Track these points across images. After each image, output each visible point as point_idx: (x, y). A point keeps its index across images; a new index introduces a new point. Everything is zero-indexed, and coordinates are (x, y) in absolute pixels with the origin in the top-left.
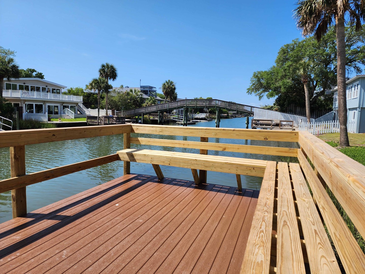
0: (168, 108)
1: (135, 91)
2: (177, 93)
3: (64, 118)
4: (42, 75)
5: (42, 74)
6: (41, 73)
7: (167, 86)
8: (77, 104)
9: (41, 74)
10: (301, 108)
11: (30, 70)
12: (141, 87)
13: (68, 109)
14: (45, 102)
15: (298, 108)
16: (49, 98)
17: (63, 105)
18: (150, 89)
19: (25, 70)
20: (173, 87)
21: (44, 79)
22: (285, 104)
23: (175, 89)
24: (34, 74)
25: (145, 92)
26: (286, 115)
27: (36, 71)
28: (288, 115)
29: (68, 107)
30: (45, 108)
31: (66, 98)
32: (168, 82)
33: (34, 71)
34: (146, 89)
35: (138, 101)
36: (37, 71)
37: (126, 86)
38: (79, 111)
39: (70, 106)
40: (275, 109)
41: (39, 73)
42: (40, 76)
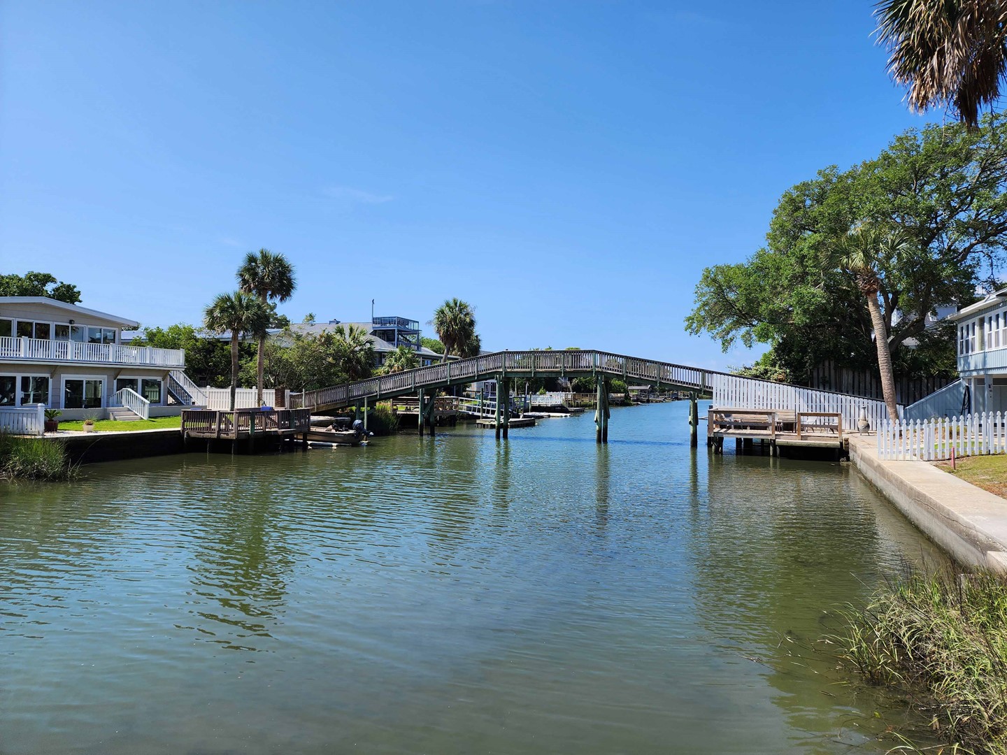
0: (449, 379)
1: (351, 330)
2: (479, 337)
3: (115, 419)
4: (75, 290)
5: (75, 287)
6: (69, 286)
7: (449, 315)
8: (165, 373)
9: (69, 288)
10: (856, 374)
11: (36, 276)
12: (375, 321)
13: (130, 390)
14: (54, 369)
15: (844, 372)
16: (69, 358)
17: (119, 377)
18: (402, 328)
19: (22, 276)
20: (468, 320)
21: (80, 301)
22: (807, 362)
23: (472, 323)
24: (50, 287)
25: (387, 336)
26: (814, 396)
27: (53, 280)
28: (818, 396)
29: (132, 383)
30: (57, 389)
31: (132, 357)
32: (452, 304)
33: (48, 278)
34: (389, 327)
35: (358, 361)
36: (58, 280)
37: (332, 320)
38: (173, 396)
39: (140, 379)
40: (775, 376)
41: (63, 285)
42: (68, 294)
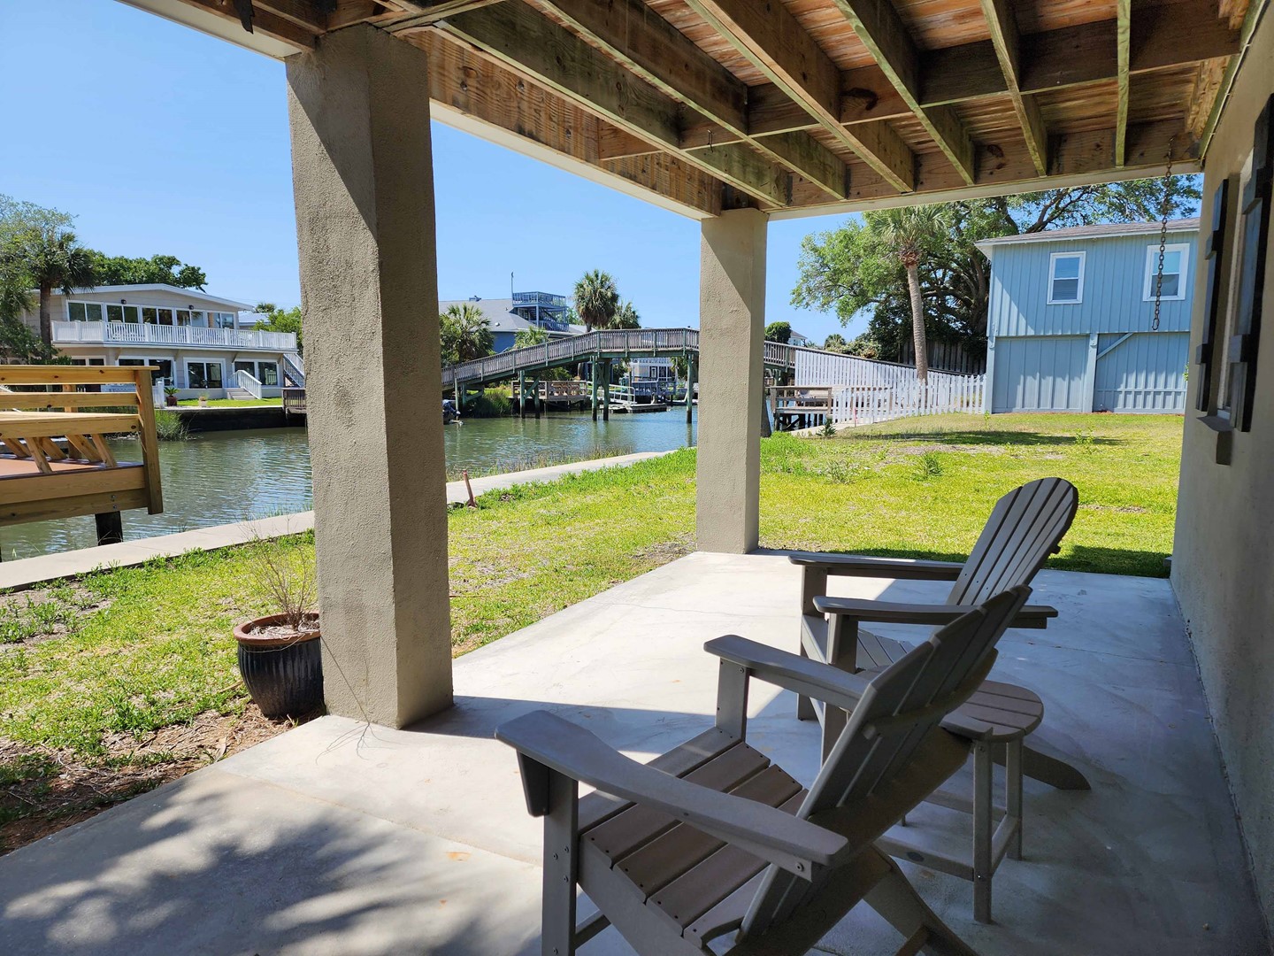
1: (465, 309)
3: (232, 399)
4: (200, 272)
5: (199, 269)
6: (193, 268)
7: (588, 289)
8: (280, 356)
9: (194, 271)
11: (161, 259)
12: (515, 297)
13: (244, 371)
14: (176, 353)
16: (188, 342)
17: (236, 360)
18: (544, 304)
19: (149, 259)
20: (609, 294)
21: (206, 284)
23: (615, 298)
24: (175, 270)
25: (528, 313)
27: (178, 263)
29: (249, 367)
30: (181, 371)
31: (251, 341)
32: (593, 276)
33: (172, 261)
36: (183, 263)
37: (473, 296)
38: (290, 379)
39: (256, 362)
41: (188, 268)
42: (193, 277)
